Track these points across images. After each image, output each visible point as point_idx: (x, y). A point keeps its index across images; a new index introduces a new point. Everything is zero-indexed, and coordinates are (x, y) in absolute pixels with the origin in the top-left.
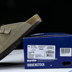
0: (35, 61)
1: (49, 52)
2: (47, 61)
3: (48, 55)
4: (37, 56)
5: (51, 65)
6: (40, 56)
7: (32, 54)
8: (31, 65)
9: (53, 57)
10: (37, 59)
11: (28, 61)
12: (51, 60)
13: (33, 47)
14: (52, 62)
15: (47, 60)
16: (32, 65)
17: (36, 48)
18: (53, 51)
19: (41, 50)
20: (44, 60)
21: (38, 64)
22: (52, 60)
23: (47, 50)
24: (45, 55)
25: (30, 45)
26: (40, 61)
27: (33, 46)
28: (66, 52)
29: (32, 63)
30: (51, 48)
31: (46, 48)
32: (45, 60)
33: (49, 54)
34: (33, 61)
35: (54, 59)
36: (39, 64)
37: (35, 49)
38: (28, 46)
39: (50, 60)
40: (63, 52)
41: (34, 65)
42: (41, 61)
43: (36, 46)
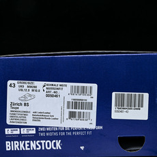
0: (31, 132)
1: (76, 104)
2: (69, 134)
3: (72, 115)
4: (37, 117)
5: (82, 148)
6: (46, 116)
7: (22, 108)
8: (16, 146)
9: (89, 122)
10: (37, 128)
11: (8, 131)
12: (83, 130)
13: (25, 86)
14: (86, 136)
15: (71, 130)
16: (22, 146)
17: (35, 89)
19: (52, 96)
20: (58, 131)
21: (41, 144)
22: (87, 130)
23: (70, 98)
24: (62, 113)
25: (16, 82)
26: (46, 132)
27: (26, 84)
28: (130, 106)
29: (20, 138)
30: (83, 91)
32: (65, 131)
33: (77, 111)
34: (24, 131)
35: (93, 126)
36: (43, 142)
37: (30, 95)
39: (78, 130)
40: (121, 104)
41: (27, 145)
42: (49, 131)
43: (36, 83)
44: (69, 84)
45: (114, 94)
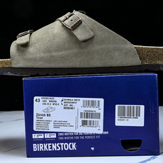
0: (52, 137)
1: (87, 115)
2: (82, 138)
3: (84, 123)
4: (57, 124)
5: (93, 149)
6: (64, 124)
7: (45, 118)
8: (41, 148)
9: (98, 128)
10: (57, 133)
11: (35, 136)
12: (93, 135)
13: (48, 101)
14: (96, 139)
15: (84, 135)
16: (45, 147)
17: (55, 103)
18: (98, 111)
19: (68, 108)
20: (74, 136)
21: (60, 146)
22: (96, 135)
23: (82, 110)
24: (77, 122)
26: (64, 136)
27: (48, 99)
29: (44, 141)
30: (93, 104)
31: (80, 104)
32: (79, 135)
33: (88, 119)
34: (47, 136)
35: (101, 132)
36: (62, 144)
37: (52, 108)
38: (35, 98)
39: (89, 135)
40: (122, 114)
41: (49, 147)
42: (66, 136)
43: (56, 98)
44: (82, 99)
45: (117, 106)
